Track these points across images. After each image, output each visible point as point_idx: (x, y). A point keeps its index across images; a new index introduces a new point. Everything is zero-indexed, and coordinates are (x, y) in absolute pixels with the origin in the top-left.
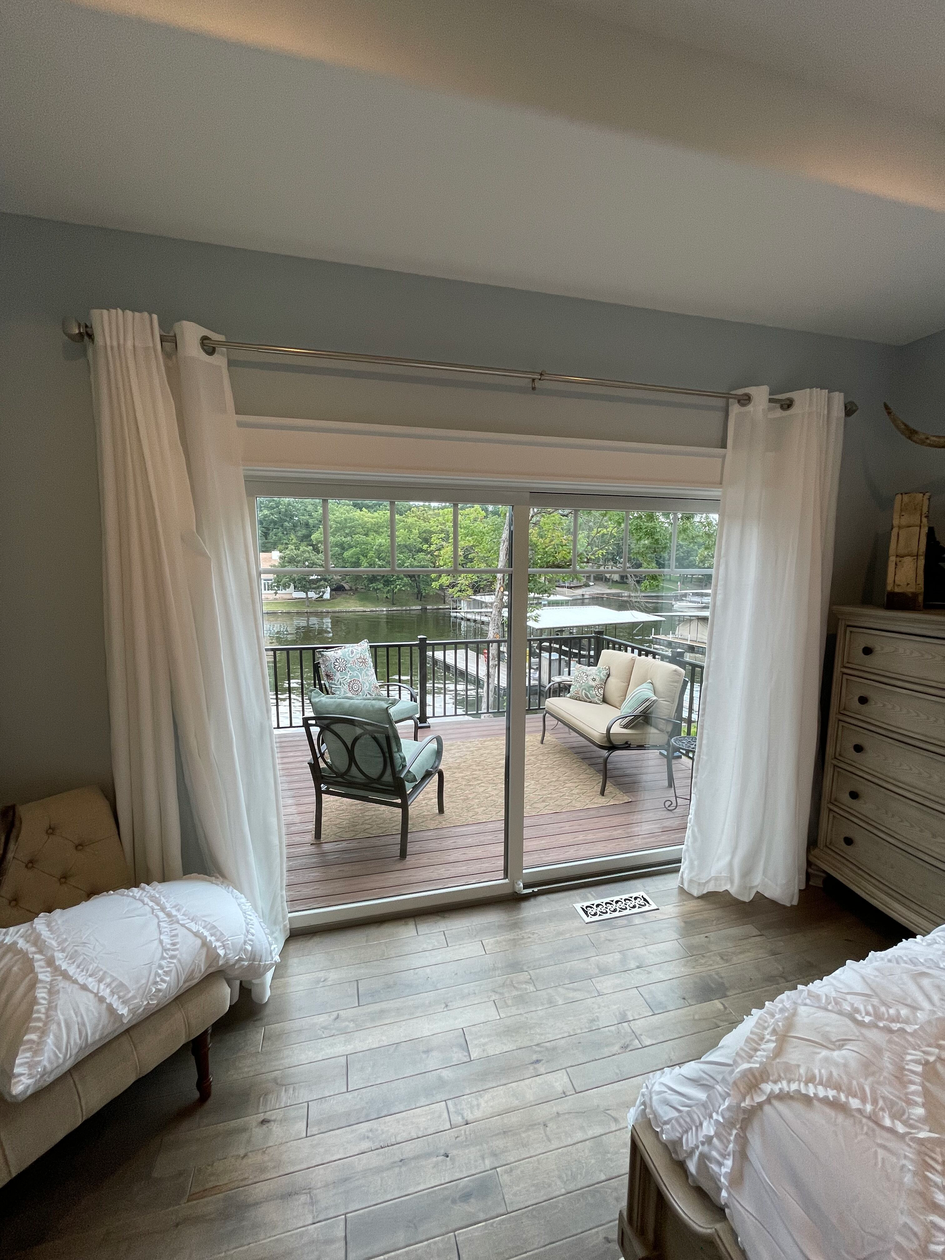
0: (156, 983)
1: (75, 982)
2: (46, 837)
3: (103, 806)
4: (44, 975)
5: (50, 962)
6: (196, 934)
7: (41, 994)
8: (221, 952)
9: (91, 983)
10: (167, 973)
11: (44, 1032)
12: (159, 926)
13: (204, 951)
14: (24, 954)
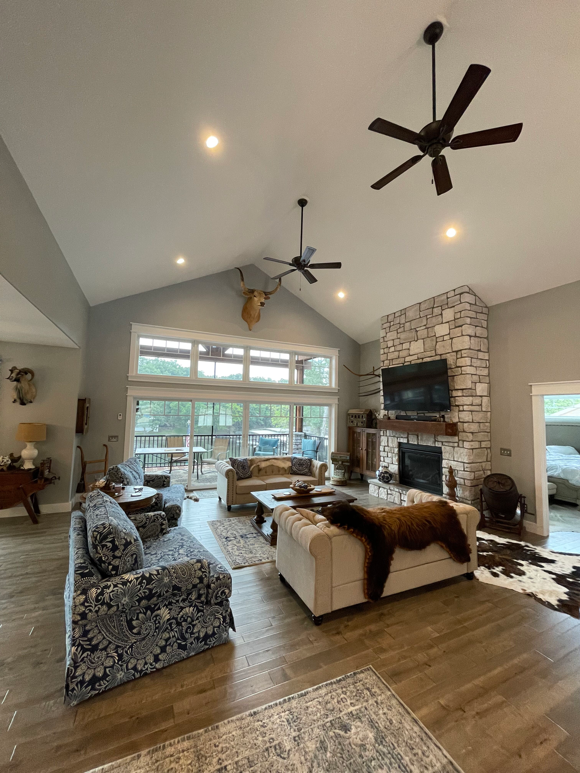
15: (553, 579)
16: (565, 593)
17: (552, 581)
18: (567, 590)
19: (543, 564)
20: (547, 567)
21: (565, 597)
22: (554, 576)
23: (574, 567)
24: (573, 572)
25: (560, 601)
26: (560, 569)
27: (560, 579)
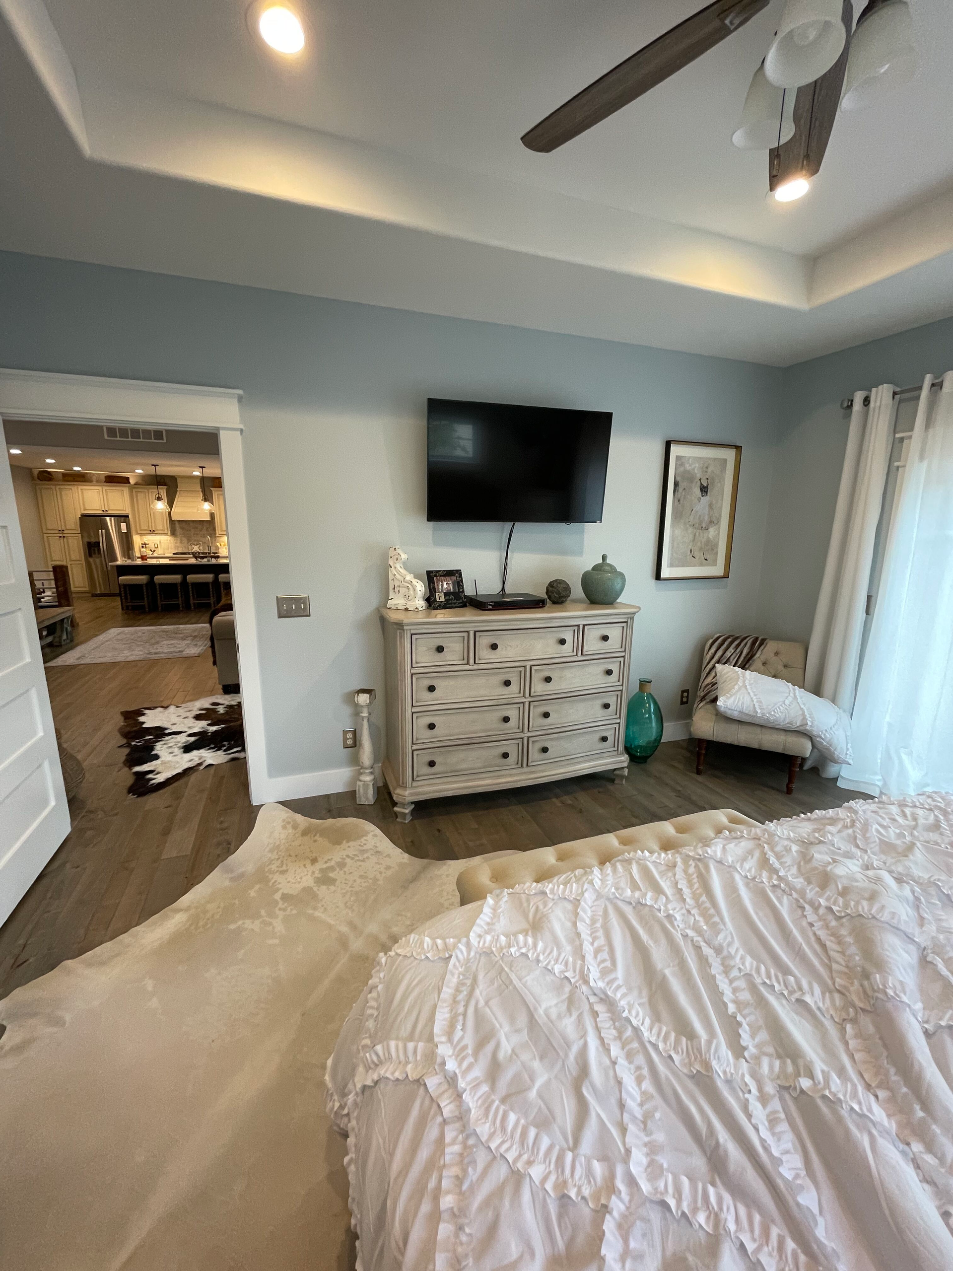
0: (774, 711)
1: (747, 690)
2: (773, 655)
3: (801, 651)
4: (740, 683)
5: (744, 681)
6: (802, 709)
7: (736, 687)
8: (809, 723)
9: (752, 694)
10: (781, 712)
11: (731, 696)
12: (787, 697)
13: (801, 718)
14: (738, 675)
15: (166, 729)
16: (144, 723)
17: (165, 726)
18: (144, 726)
19: (192, 739)
20: (183, 739)
21: (142, 719)
22: (167, 731)
23: (157, 757)
24: (153, 749)
25: (144, 714)
26: (170, 745)
27: (160, 733)
